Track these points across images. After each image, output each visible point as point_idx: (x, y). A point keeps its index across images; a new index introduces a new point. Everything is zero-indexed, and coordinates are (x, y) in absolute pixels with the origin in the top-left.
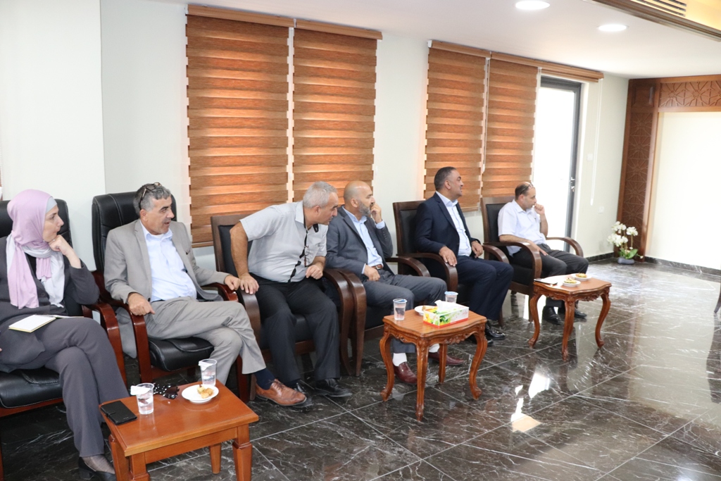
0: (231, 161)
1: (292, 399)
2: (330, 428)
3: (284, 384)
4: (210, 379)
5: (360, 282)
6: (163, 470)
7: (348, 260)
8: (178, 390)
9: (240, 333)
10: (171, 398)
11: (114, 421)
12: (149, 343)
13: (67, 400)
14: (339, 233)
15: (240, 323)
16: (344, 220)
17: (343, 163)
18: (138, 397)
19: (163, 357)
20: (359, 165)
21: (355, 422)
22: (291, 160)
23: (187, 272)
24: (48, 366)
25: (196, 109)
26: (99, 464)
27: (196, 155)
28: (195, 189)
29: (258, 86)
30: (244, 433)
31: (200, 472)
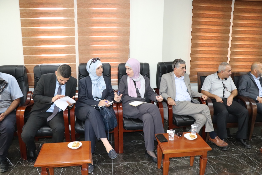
0: (206, 52)
1: (223, 144)
2: (236, 159)
3: (220, 138)
4: (194, 132)
5: (255, 103)
6: (173, 161)
7: (250, 94)
8: (183, 134)
9: (206, 116)
10: (180, 136)
11: (160, 141)
12: (173, 116)
13: (145, 130)
14: (247, 83)
15: (206, 113)
16: (250, 78)
17: (251, 55)
18: (169, 134)
19: (177, 121)
20: (258, 56)
21: (248, 159)
22: (229, 53)
23: (188, 92)
24: (140, 118)
25: (195, 32)
26: (152, 154)
27: (194, 50)
28: (192, 62)
29: (218, 24)
30: (205, 154)
31: (185, 164)
